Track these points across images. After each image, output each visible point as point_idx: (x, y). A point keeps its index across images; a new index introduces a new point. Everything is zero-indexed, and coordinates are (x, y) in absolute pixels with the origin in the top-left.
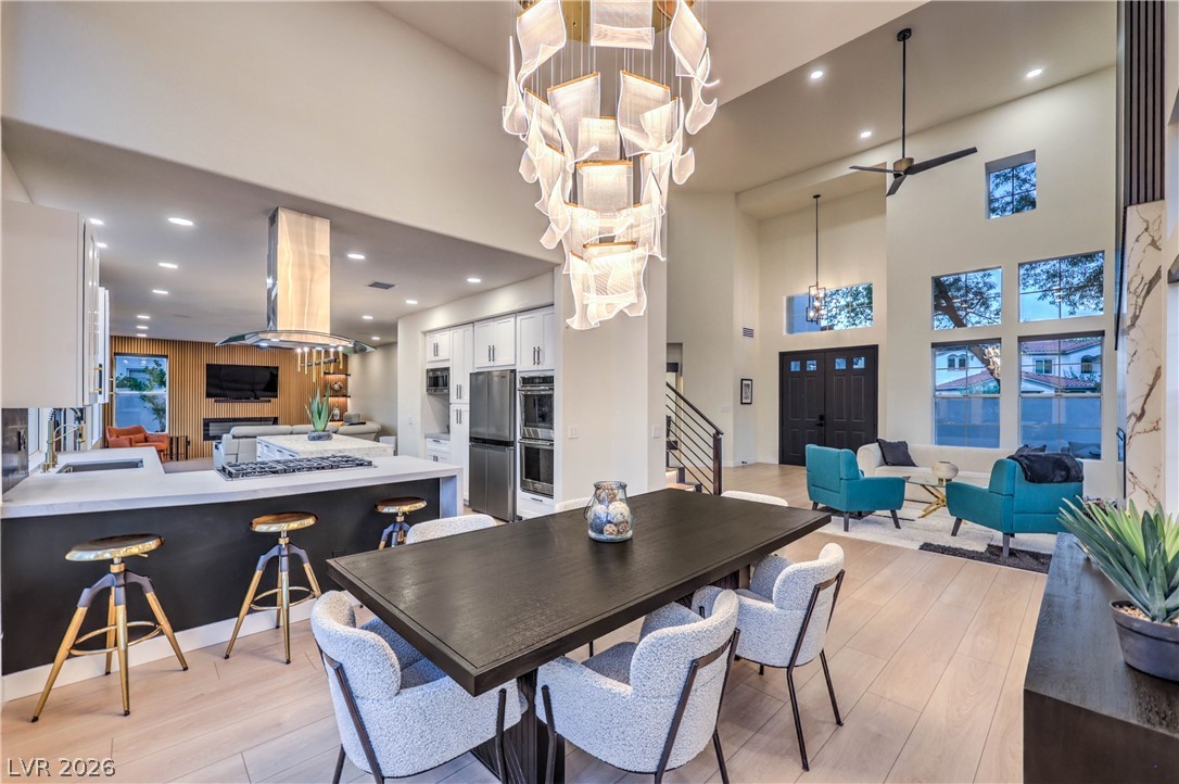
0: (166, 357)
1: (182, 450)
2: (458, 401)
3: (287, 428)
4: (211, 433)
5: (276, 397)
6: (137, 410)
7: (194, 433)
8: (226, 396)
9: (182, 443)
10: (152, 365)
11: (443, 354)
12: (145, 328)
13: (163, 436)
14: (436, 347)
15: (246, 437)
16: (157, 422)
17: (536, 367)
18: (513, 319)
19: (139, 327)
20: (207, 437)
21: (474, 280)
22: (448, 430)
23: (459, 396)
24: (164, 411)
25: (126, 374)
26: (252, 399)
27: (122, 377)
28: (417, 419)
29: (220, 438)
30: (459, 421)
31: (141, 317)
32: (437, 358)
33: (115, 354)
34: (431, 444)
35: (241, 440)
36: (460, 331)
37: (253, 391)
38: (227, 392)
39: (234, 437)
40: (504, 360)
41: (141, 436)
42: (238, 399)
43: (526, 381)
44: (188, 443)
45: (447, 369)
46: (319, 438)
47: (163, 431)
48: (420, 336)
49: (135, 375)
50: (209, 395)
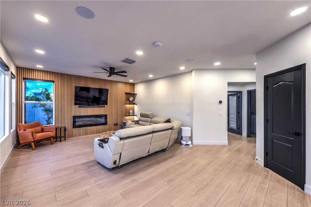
0: (53, 82)
1: (62, 135)
4: (77, 123)
5: (107, 104)
7: (68, 123)
9: (62, 130)
20: (74, 126)
25: (32, 95)
27: (31, 96)
44: (65, 130)
50: (76, 104)
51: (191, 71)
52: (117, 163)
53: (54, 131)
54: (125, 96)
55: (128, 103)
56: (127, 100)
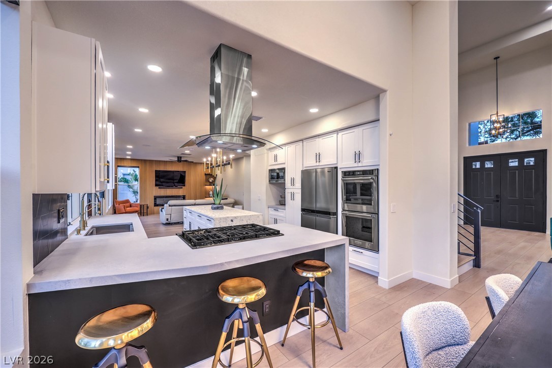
0: (138, 167)
1: (145, 211)
2: (292, 187)
3: (192, 201)
4: (158, 202)
5: (184, 186)
6: (126, 192)
7: (150, 202)
8: (162, 186)
9: (145, 207)
10: (132, 172)
11: (280, 160)
12: (130, 153)
13: (137, 204)
14: (276, 157)
15: (175, 206)
16: (134, 197)
17: (356, 165)
18: (336, 135)
19: (127, 153)
20: (156, 205)
21: (314, 110)
22: (284, 203)
23: (293, 185)
24: (138, 193)
26: (174, 187)
27: (121, 177)
28: (264, 197)
29: (163, 205)
31: (129, 147)
32: (276, 163)
33: (118, 166)
34: (272, 212)
35: (173, 207)
36: (292, 147)
37: (174, 183)
38: (163, 184)
39: (170, 206)
40: (328, 161)
41: (128, 204)
42: (169, 187)
43: (346, 174)
44: (148, 207)
45: (284, 169)
46: (218, 208)
47: (137, 202)
48: (266, 151)
49: (126, 177)
50: (156, 185)
51: (243, 158)
52: (169, 220)
53: (139, 207)
54: (204, 176)
55: (208, 184)
56: (207, 180)
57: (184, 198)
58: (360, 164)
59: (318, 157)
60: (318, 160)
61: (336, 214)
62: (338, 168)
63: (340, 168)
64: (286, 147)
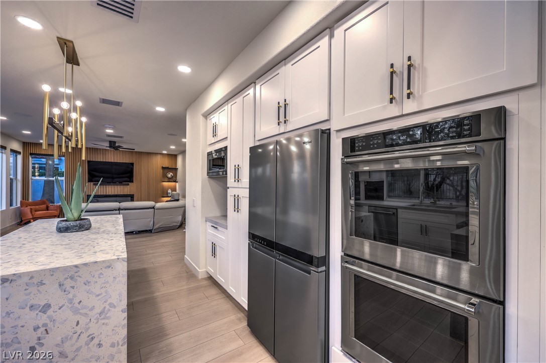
2: (236, 184)
5: (133, 182)
11: (221, 134)
14: (215, 128)
22: (225, 216)
23: (238, 179)
30: (237, 209)
32: (216, 139)
34: (210, 230)
41: (44, 207)
45: (225, 149)
48: (201, 118)
50: (89, 181)
54: (161, 170)
55: (166, 180)
56: (165, 176)
57: (131, 198)
58: (410, 106)
59: (283, 111)
60: (282, 119)
61: (325, 261)
62: (332, 131)
63: (338, 131)
64: (230, 105)
